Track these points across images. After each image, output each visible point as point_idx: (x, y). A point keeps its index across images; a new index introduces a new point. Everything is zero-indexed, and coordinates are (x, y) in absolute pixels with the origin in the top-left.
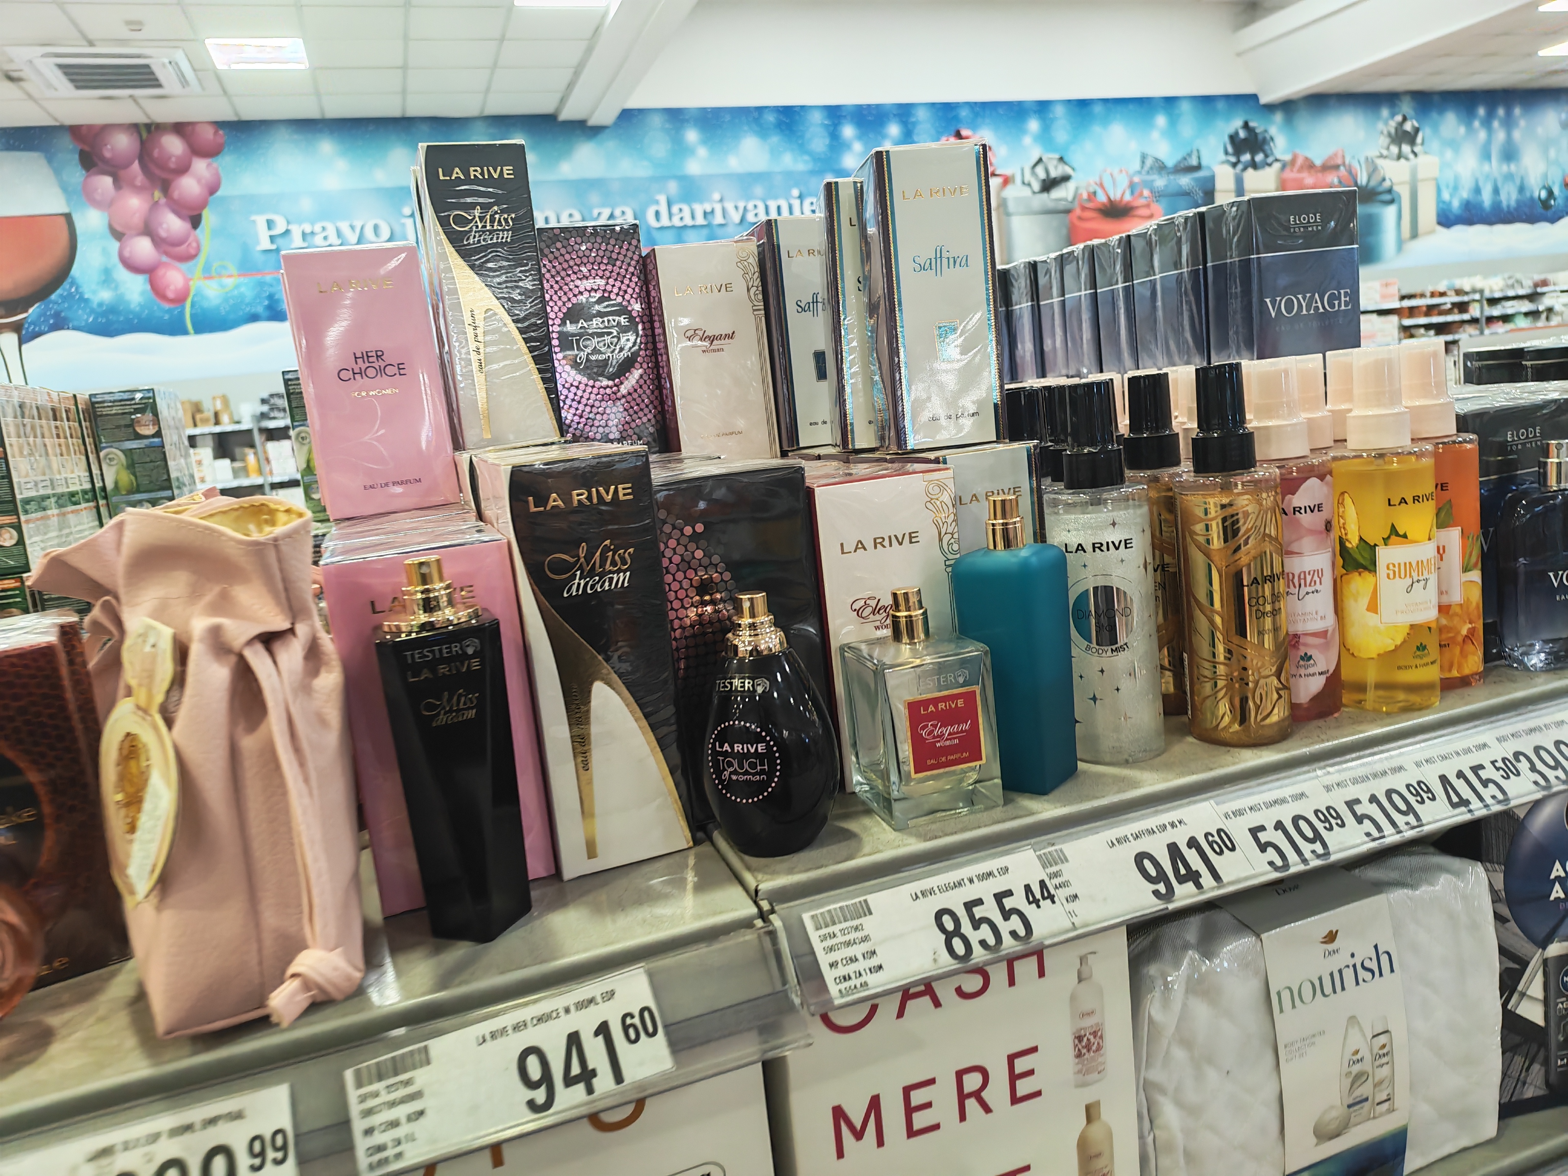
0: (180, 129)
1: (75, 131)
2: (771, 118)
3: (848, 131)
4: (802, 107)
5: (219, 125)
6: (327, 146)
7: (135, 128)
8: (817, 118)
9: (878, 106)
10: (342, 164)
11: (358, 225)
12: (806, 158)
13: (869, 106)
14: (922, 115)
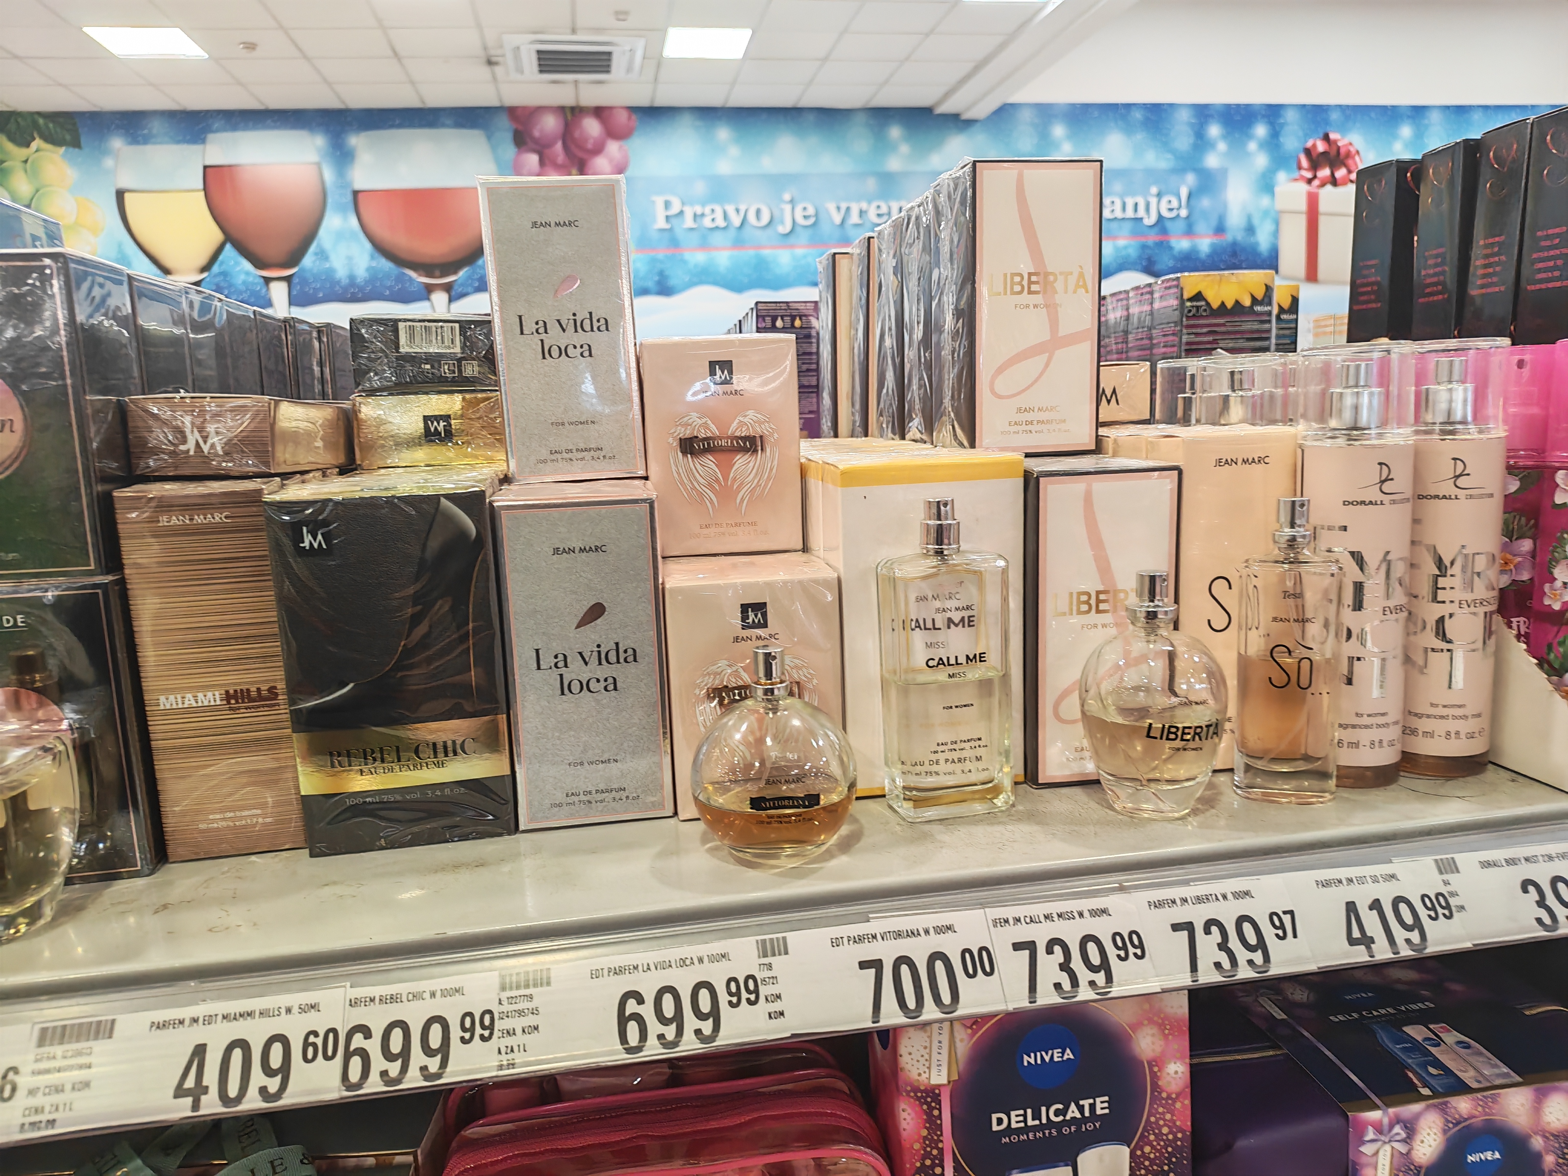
0: (599, 112)
1: (512, 112)
2: (1138, 115)
3: (1214, 130)
4: (1171, 105)
5: (634, 110)
6: (723, 133)
7: (561, 110)
8: (1184, 116)
9: (1247, 106)
10: (734, 151)
11: (743, 208)
12: (1169, 156)
13: (1238, 105)
14: (1291, 116)
